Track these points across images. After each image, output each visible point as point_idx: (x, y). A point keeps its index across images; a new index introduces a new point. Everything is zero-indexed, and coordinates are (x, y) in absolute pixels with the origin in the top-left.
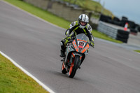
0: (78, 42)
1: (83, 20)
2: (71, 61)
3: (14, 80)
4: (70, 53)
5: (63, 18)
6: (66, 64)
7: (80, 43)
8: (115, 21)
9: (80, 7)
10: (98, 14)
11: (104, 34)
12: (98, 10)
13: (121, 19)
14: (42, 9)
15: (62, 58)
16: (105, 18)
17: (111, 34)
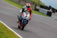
3: (5, 32)
9: (32, 2)
10: (39, 5)
11: (41, 13)
12: (39, 3)
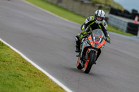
0: (94, 38)
1: (99, 15)
2: (87, 56)
3: (24, 74)
4: (86, 49)
5: (73, 12)
6: (82, 59)
7: (95, 38)
8: (125, 14)
11: (114, 27)
12: (108, 3)
13: (131, 12)
14: (52, 4)
15: (78, 54)
16: (115, 12)
17: (121, 27)
